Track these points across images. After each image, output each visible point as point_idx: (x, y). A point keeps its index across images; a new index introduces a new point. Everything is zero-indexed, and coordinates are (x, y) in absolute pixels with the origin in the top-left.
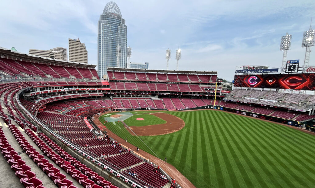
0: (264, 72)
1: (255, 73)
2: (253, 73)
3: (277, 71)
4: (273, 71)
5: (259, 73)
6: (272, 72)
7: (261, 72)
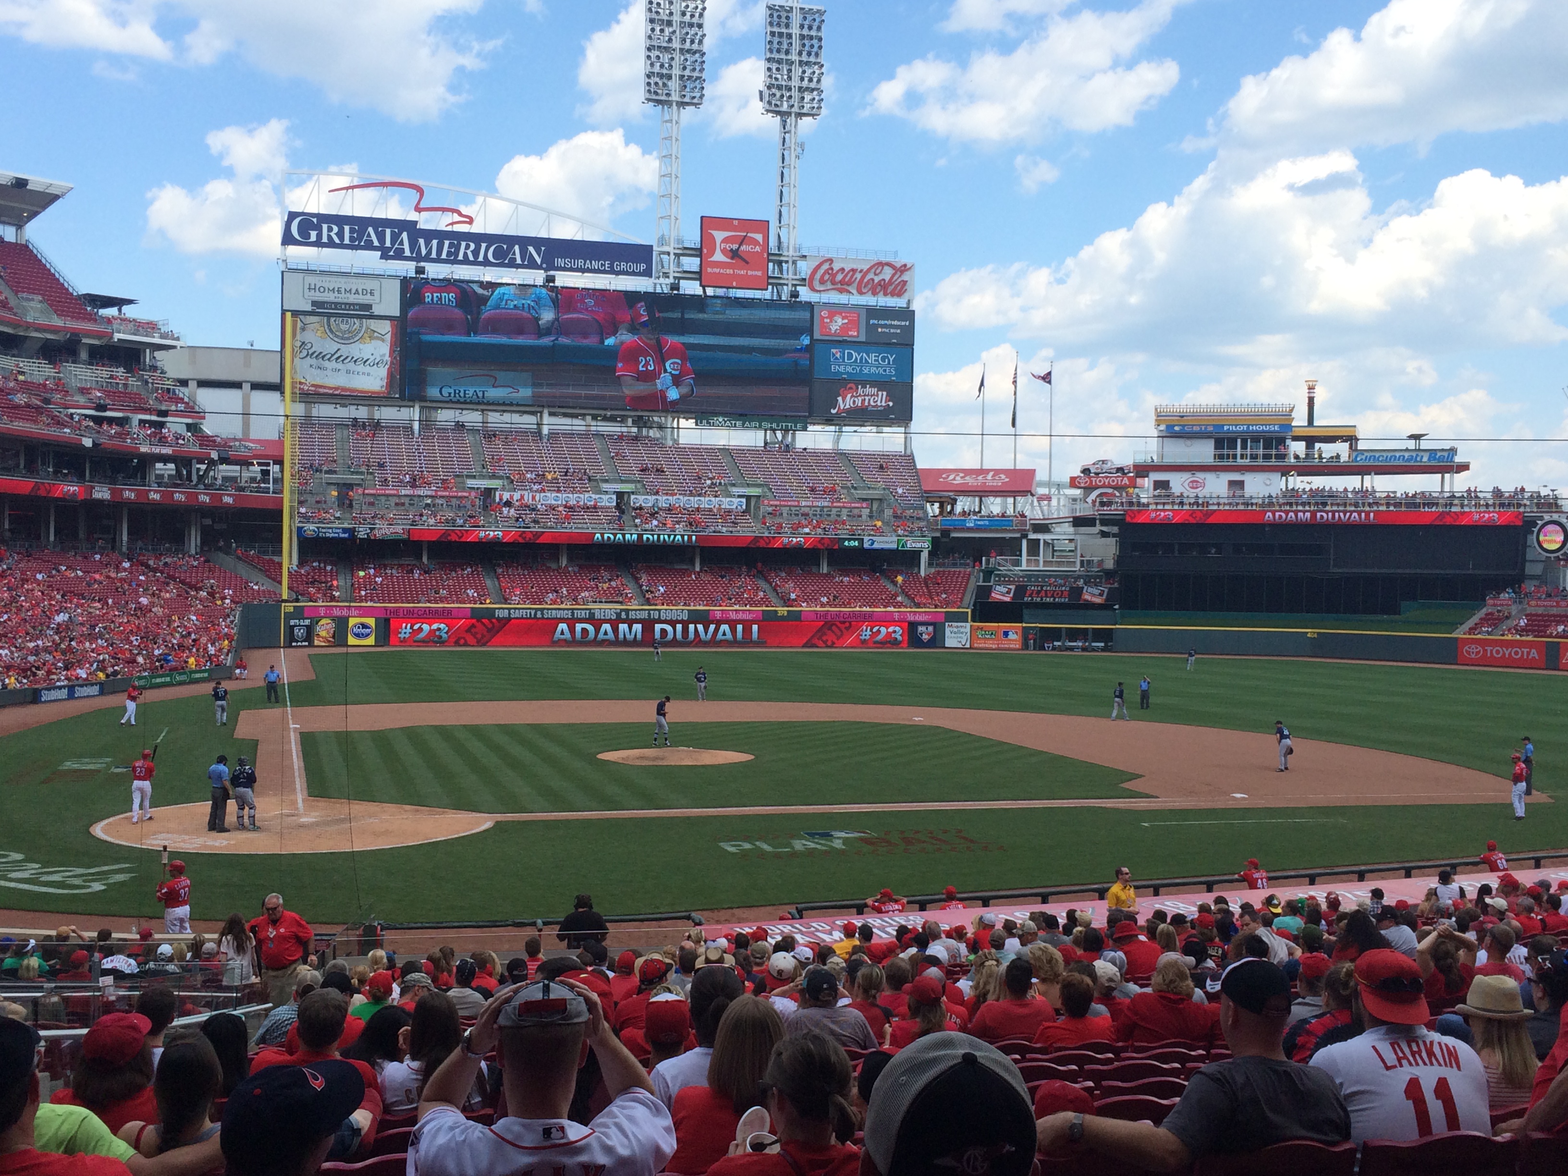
0: (559, 262)
1: (486, 263)
2: (466, 261)
3: (643, 266)
4: (623, 266)
5: (512, 264)
6: (612, 271)
7: (532, 265)
